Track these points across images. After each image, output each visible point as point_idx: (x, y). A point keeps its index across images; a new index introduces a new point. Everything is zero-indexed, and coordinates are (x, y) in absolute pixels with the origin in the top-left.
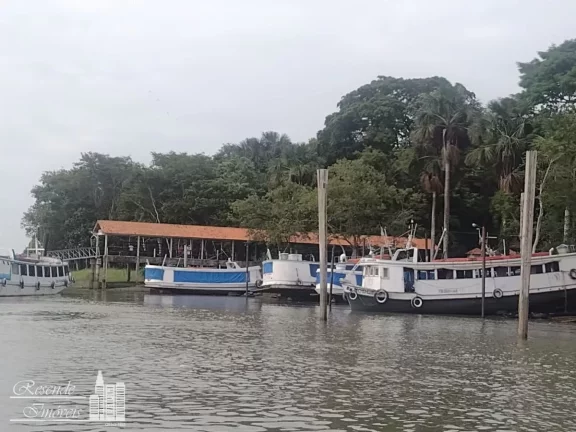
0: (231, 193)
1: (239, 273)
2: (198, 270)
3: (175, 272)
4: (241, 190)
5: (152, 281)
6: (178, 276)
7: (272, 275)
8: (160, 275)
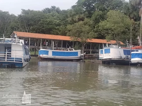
0: (55, 24)
1: (74, 52)
2: (60, 51)
3: (52, 52)
4: (58, 23)
5: (44, 55)
6: (54, 53)
7: (110, 54)
8: (47, 53)
